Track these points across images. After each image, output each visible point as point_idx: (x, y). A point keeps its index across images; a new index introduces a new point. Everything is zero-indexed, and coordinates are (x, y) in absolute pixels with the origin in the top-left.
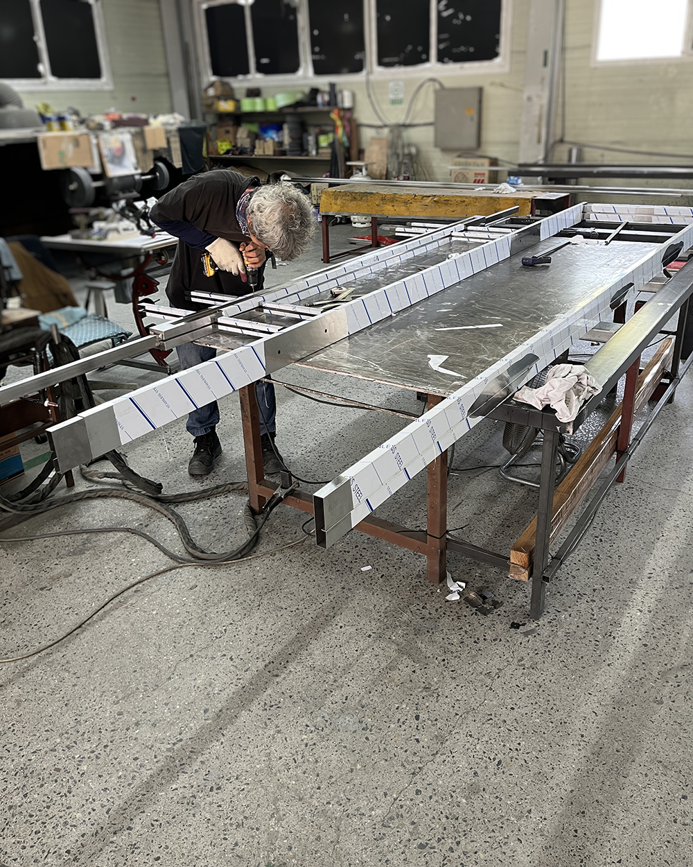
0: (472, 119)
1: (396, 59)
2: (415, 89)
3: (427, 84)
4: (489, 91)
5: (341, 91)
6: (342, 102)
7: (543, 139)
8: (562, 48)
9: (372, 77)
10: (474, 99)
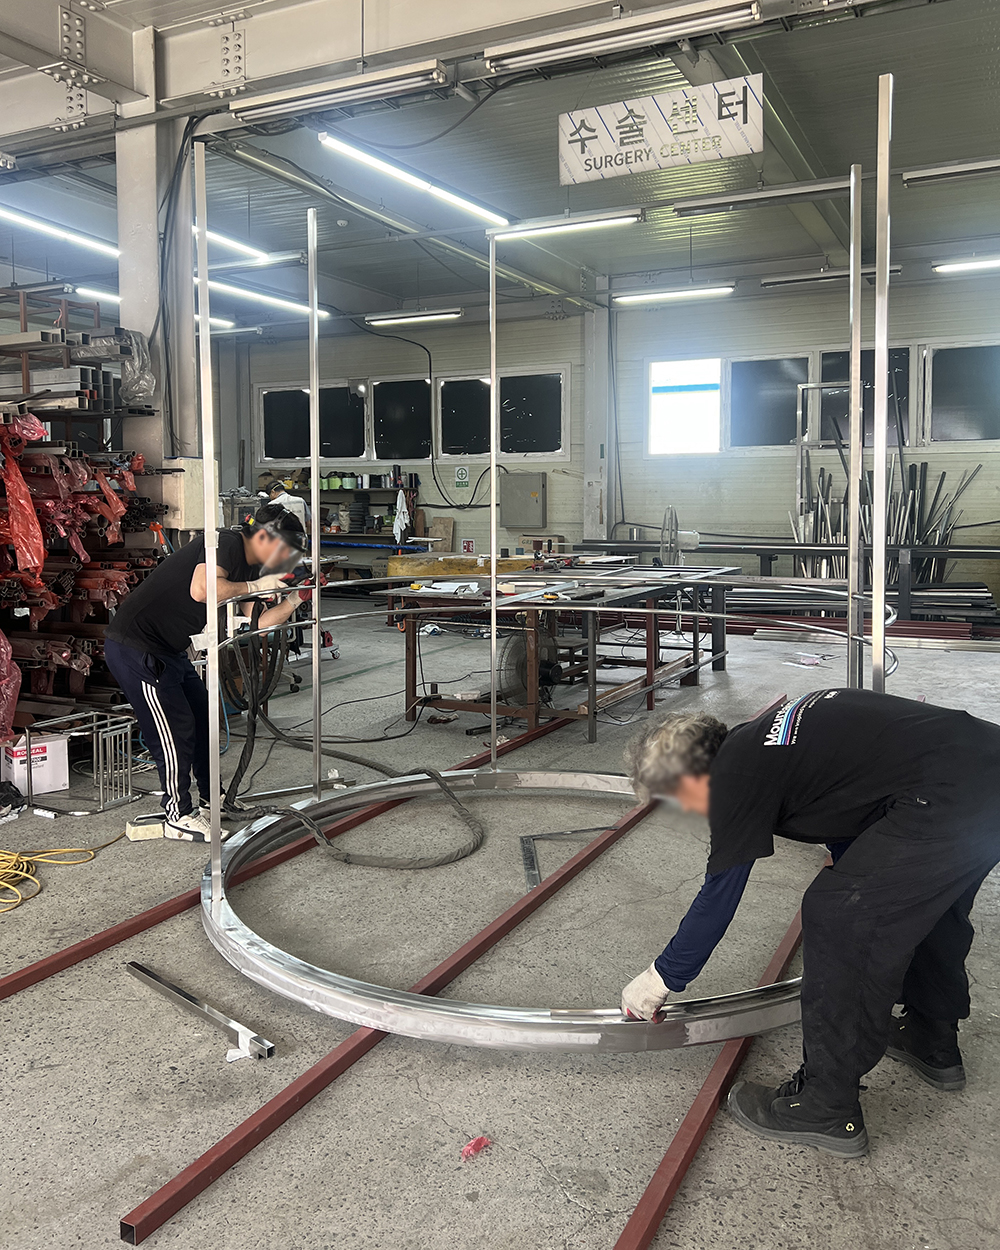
0: (537, 502)
1: (460, 447)
2: (480, 474)
4: (552, 477)
5: (405, 474)
7: (605, 520)
8: (617, 443)
9: (437, 462)
10: (537, 484)
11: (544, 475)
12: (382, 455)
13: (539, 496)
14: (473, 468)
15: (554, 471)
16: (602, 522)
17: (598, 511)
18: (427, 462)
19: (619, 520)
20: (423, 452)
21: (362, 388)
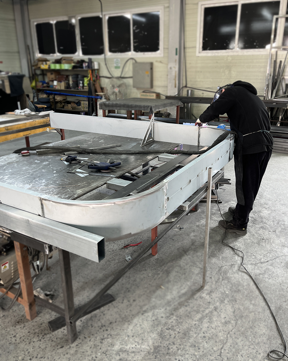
0: (148, 76)
1: (117, 49)
2: (124, 62)
3: (130, 61)
4: (156, 64)
5: (94, 63)
6: (94, 66)
7: (177, 86)
8: (184, 48)
9: (107, 57)
10: (149, 68)
11: (152, 64)
12: (85, 53)
13: (149, 73)
14: (122, 59)
15: (156, 61)
16: (175, 87)
17: (174, 81)
18: (102, 56)
19: (184, 85)
20: (101, 52)
21: (73, 21)
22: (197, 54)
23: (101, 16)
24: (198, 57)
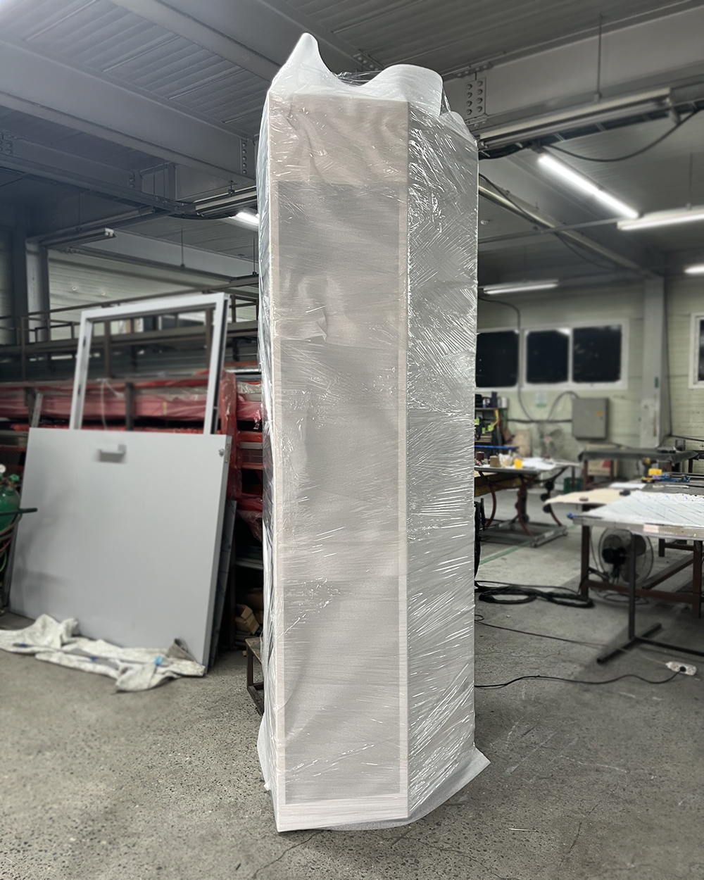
0: (601, 418)
2: (554, 398)
3: (566, 395)
4: (614, 401)
5: (500, 398)
6: (501, 404)
7: (658, 433)
8: (668, 376)
9: (523, 390)
10: (602, 406)
11: (607, 400)
12: (481, 383)
13: (603, 414)
14: (550, 394)
15: (616, 396)
16: (656, 435)
17: (652, 427)
18: (513, 390)
19: (668, 433)
20: (511, 381)
22: (691, 386)
23: (517, 331)
24: (692, 390)
